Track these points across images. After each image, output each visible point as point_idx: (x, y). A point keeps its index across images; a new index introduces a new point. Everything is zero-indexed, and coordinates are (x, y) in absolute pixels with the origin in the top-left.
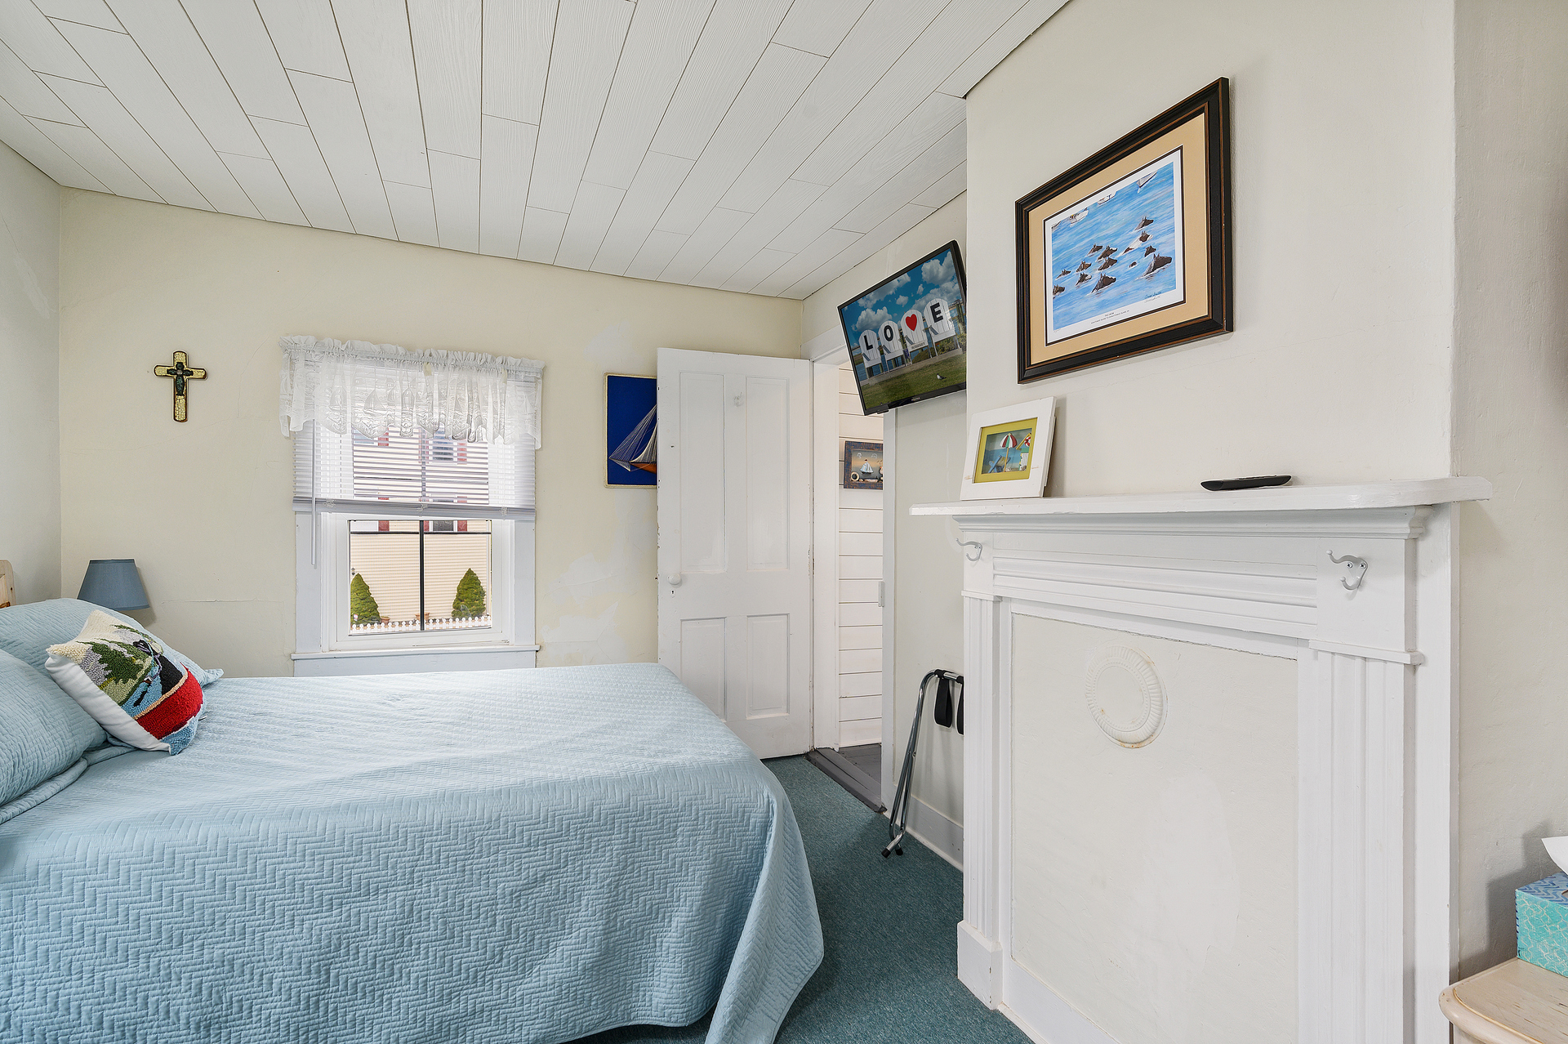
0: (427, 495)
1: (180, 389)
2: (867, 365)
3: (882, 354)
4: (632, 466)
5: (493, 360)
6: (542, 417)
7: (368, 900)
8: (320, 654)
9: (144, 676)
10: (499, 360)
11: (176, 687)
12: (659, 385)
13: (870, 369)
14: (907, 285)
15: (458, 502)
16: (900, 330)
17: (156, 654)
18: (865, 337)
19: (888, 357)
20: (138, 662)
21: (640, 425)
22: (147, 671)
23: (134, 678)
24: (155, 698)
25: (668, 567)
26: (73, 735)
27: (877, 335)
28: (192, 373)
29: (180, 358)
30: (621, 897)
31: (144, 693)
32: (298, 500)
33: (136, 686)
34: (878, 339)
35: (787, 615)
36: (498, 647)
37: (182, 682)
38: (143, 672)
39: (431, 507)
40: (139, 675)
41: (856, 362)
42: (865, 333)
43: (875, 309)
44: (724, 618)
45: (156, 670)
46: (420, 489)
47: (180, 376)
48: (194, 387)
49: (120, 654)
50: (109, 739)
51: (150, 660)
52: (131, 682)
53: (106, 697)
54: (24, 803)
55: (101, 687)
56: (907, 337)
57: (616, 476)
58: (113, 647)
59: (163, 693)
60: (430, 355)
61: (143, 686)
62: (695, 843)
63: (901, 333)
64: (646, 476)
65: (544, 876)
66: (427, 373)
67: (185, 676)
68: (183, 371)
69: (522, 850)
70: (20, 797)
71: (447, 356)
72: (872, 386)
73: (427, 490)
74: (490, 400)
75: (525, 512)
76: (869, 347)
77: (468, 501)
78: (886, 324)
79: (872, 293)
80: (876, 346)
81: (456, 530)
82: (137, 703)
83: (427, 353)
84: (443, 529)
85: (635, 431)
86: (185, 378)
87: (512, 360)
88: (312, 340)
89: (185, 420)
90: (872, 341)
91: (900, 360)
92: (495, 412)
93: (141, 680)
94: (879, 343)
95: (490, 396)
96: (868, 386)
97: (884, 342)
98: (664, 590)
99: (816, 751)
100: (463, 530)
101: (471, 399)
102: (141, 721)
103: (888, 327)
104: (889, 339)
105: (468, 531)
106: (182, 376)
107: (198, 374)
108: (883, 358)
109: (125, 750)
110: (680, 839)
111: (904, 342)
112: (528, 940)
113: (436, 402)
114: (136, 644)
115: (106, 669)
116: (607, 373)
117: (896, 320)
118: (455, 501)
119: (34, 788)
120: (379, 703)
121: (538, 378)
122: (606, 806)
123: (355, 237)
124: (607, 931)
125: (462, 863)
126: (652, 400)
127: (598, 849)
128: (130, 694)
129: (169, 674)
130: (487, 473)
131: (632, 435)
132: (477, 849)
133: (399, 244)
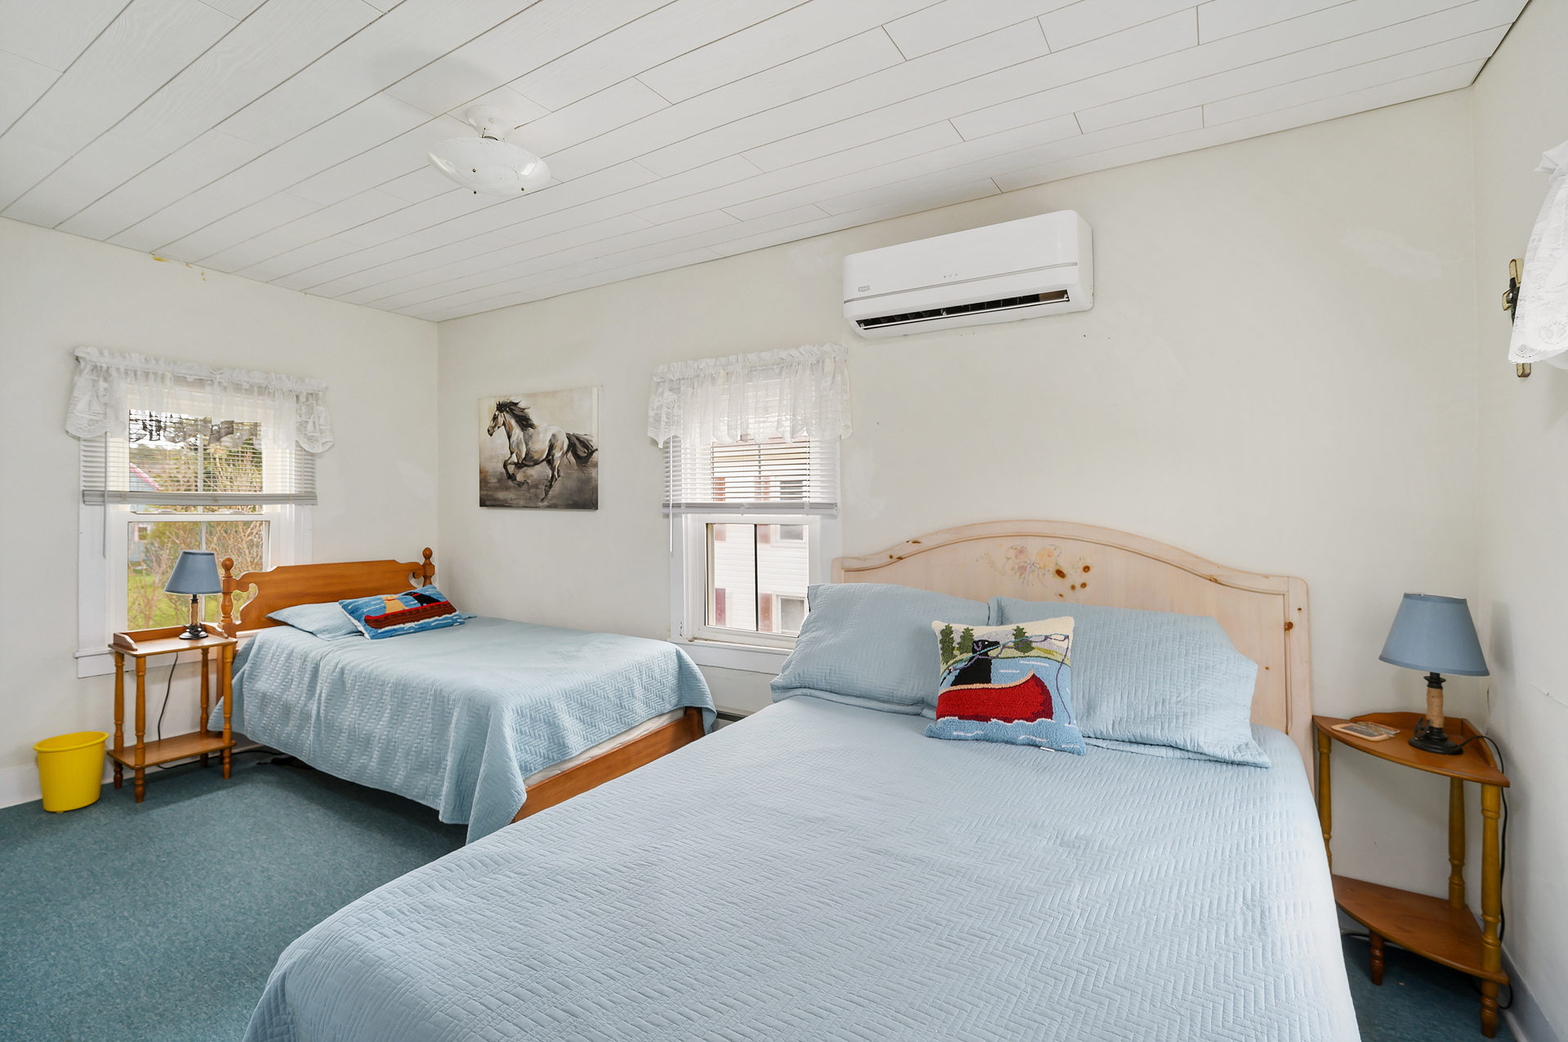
11: (970, 686)
37: (986, 686)
59: (952, 685)
129: (978, 672)
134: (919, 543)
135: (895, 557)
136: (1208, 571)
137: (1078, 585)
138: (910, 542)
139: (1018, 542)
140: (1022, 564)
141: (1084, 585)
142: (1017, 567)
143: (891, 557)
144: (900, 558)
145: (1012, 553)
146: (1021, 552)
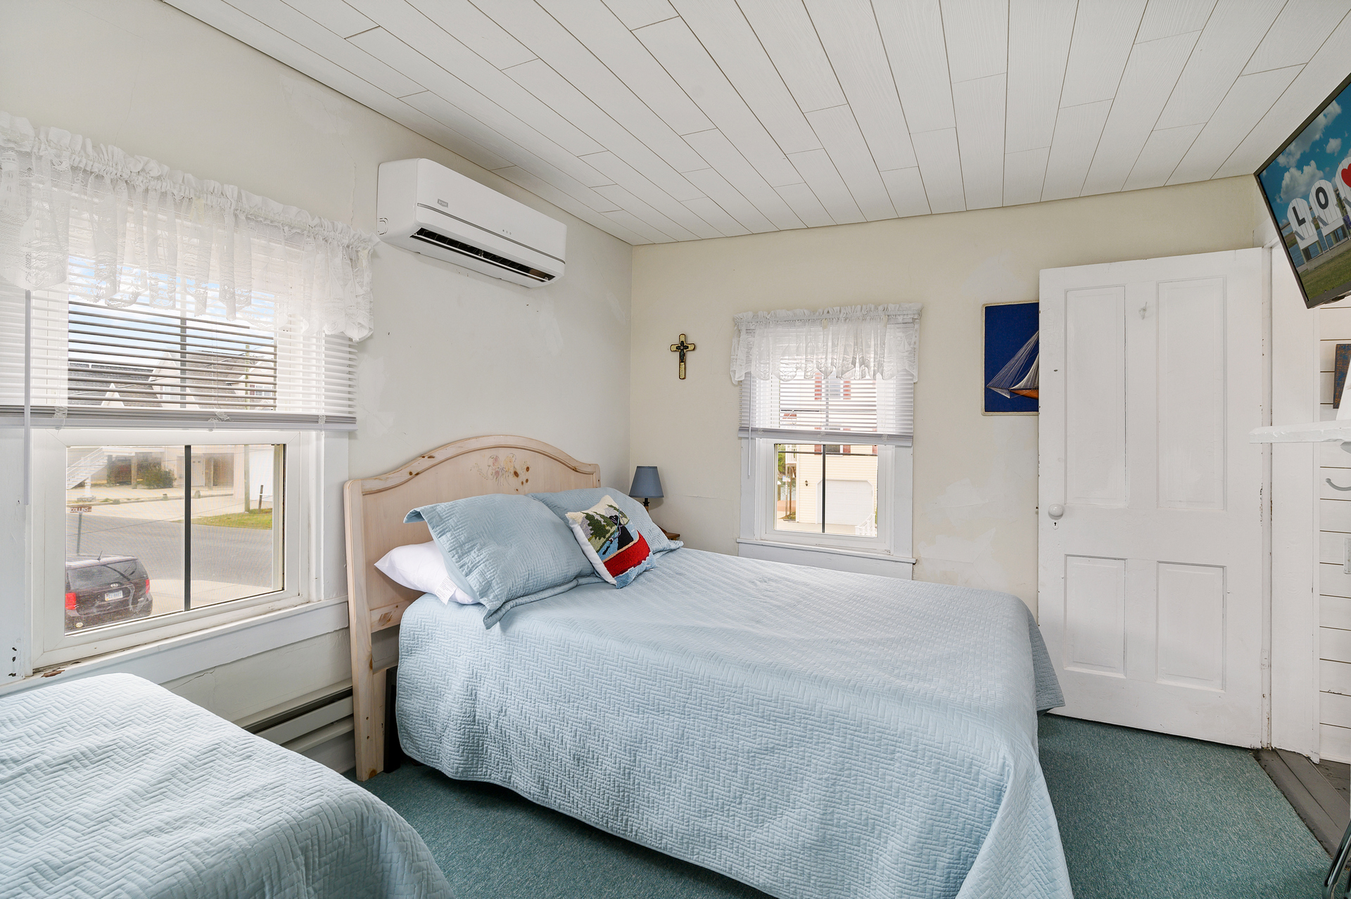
0: (829, 424)
1: (682, 359)
2: (1302, 245)
3: (1318, 228)
4: (1012, 393)
5: (876, 308)
6: (916, 354)
7: (658, 715)
8: (754, 541)
9: (609, 537)
10: (881, 308)
11: (627, 547)
12: (1041, 308)
13: (1306, 251)
14: (1338, 119)
15: (844, 430)
16: (1336, 191)
17: (620, 524)
18: (1294, 209)
19: (1326, 231)
20: (608, 528)
21: (1022, 350)
22: (611, 534)
23: (604, 537)
24: (614, 552)
25: (1050, 498)
26: (569, 565)
27: (1309, 203)
28: (688, 347)
29: (683, 339)
30: (838, 795)
31: (608, 547)
32: (742, 429)
33: (605, 542)
34: (1311, 209)
35: (1223, 567)
36: (879, 555)
37: (631, 544)
38: (609, 534)
39: (827, 434)
40: (607, 536)
41: (1289, 244)
42: (1294, 203)
43: (1300, 166)
44: (1124, 559)
45: (617, 535)
46: (825, 420)
47: (682, 349)
48: (690, 356)
49: (599, 522)
50: (594, 573)
51: (615, 528)
52: (603, 540)
53: (591, 547)
54: (533, 598)
55: (589, 540)
56: (1346, 199)
57: (994, 403)
58: (597, 517)
59: (618, 549)
60: (828, 312)
61: (608, 542)
62: (913, 775)
63: (1338, 196)
64: (1028, 403)
65: (773, 748)
66: (824, 327)
67: (636, 539)
68: (684, 346)
69: (758, 719)
70: (533, 594)
71: (840, 311)
72: (1312, 272)
73: (830, 420)
74: (873, 343)
75: (903, 439)
76: (1301, 222)
77: (852, 429)
78: (1317, 185)
79: (1294, 143)
80: (1309, 219)
81: (841, 452)
82: (604, 553)
83: (825, 312)
84: (835, 451)
85: (1016, 358)
86: (685, 351)
87: (891, 307)
88: (750, 314)
89: (683, 379)
90: (1304, 213)
91: (1340, 232)
92: (876, 353)
93: (608, 540)
94: (1312, 214)
95: (873, 340)
96: (1307, 272)
97: (1318, 211)
98: (1045, 522)
99: (1274, 751)
100: (847, 453)
101: (856, 344)
102: (606, 564)
103: (1320, 190)
104: (1324, 206)
105: (851, 453)
106: (683, 350)
107: (691, 347)
108: (1320, 234)
109: (600, 581)
110: (898, 764)
111: (1342, 208)
112: (761, 797)
113: (830, 350)
114: (611, 517)
115: (591, 530)
116: (985, 305)
117: (1329, 177)
118: (842, 429)
119: (542, 590)
120: (750, 582)
121: (916, 320)
122: (827, 706)
123: (779, 233)
124: (824, 821)
125: (716, 713)
126: (1034, 327)
127: (818, 743)
128: (601, 547)
129: (625, 537)
130: (875, 406)
131: (1012, 361)
132: (726, 706)
133: (809, 230)
134: (433, 457)
135: (414, 474)
136: (573, 464)
137: (524, 482)
138: (426, 458)
139: (494, 452)
140: (497, 469)
141: (527, 481)
142: (494, 472)
143: (411, 473)
144: (417, 474)
145: (491, 461)
146: (496, 459)
